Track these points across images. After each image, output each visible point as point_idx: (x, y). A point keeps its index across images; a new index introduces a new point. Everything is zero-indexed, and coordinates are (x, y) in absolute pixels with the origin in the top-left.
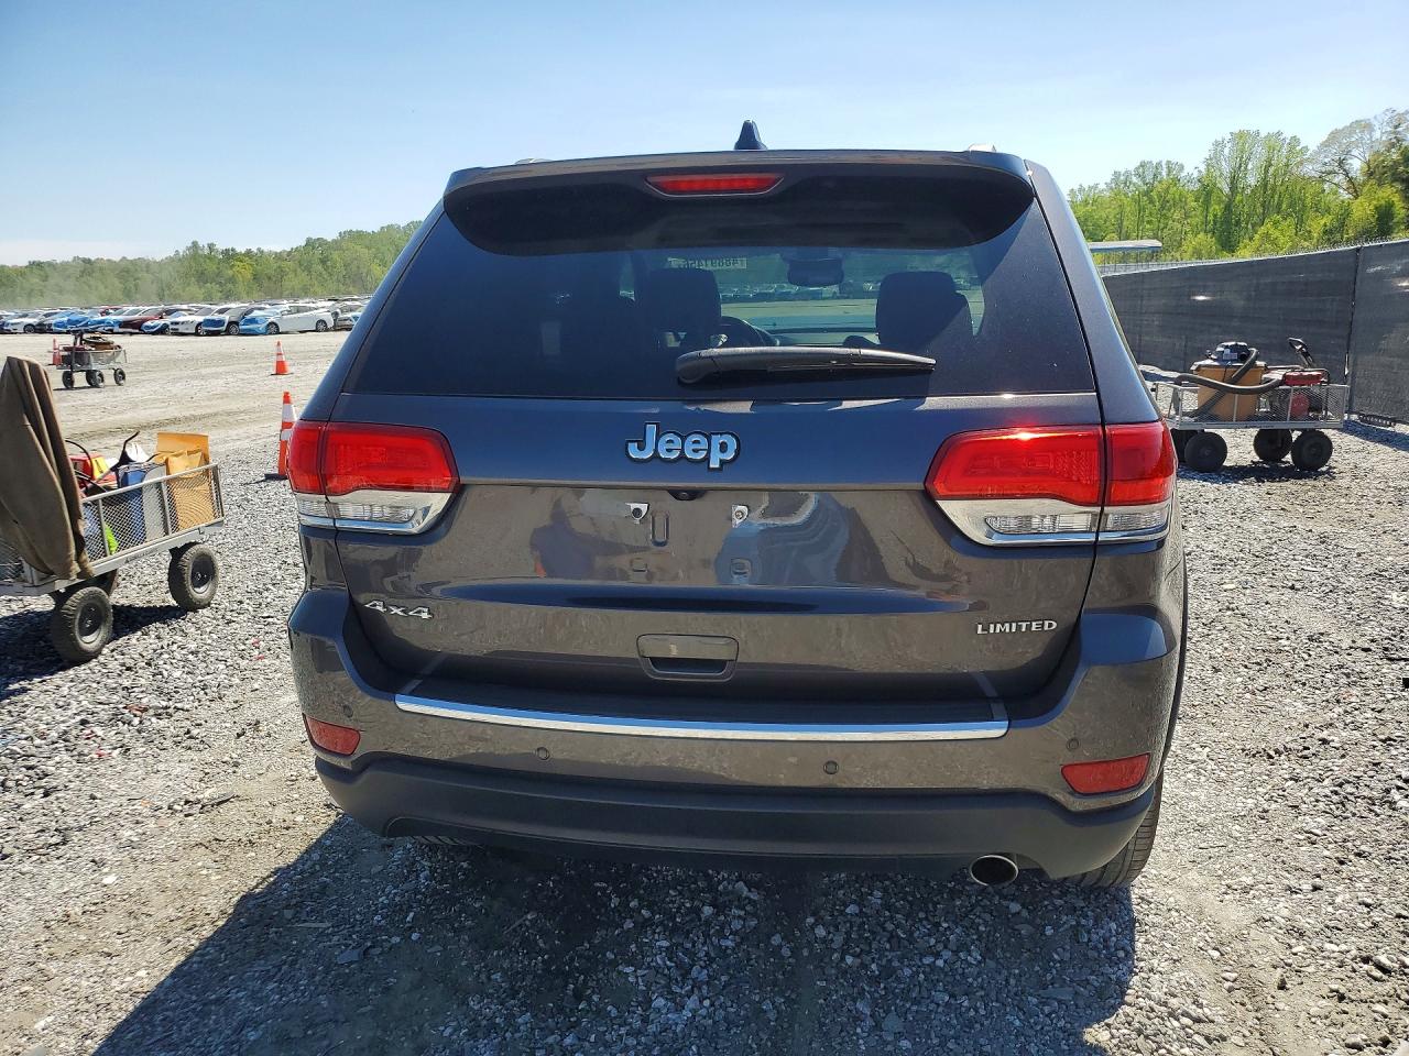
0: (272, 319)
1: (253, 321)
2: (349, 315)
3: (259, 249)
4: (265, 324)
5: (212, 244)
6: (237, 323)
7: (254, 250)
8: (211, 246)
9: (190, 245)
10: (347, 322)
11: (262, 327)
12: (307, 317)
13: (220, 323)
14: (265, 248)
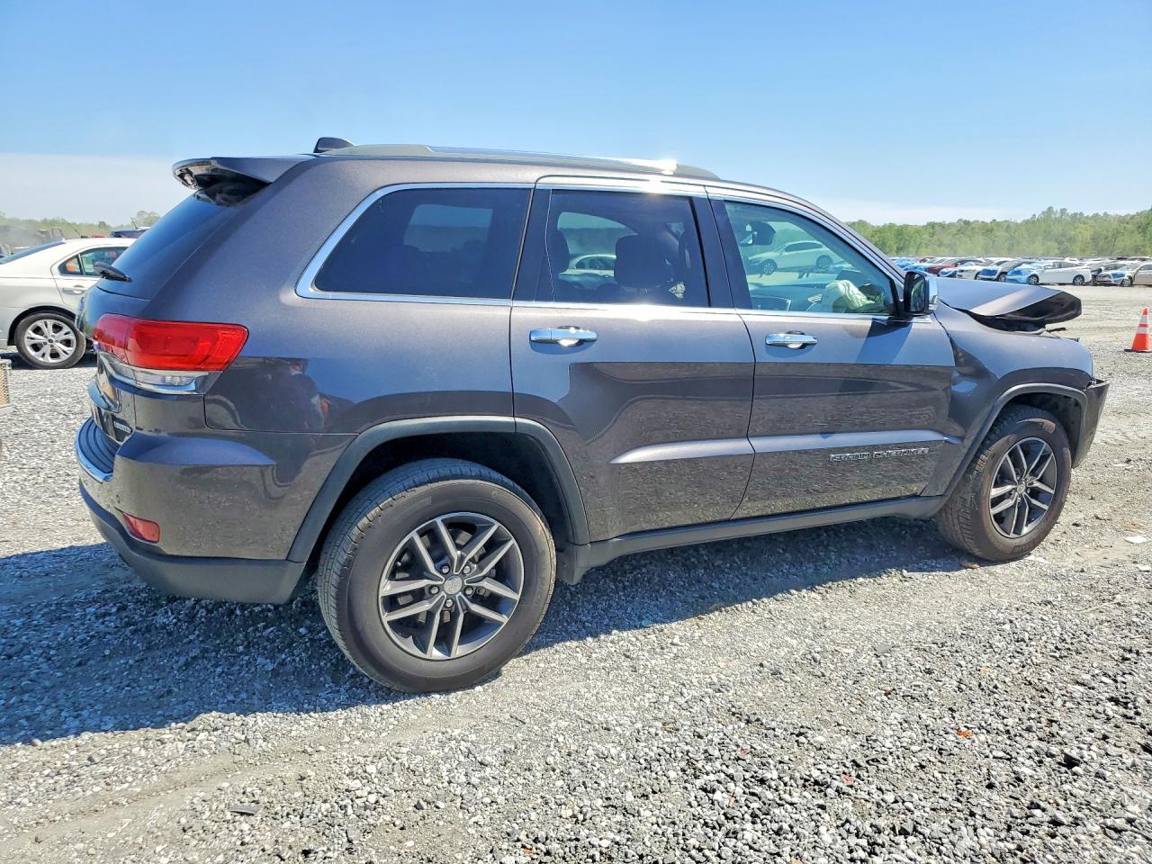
0: (1034, 272)
1: (1019, 273)
2: (1110, 273)
3: (1105, 213)
4: (1027, 276)
5: (1065, 209)
6: (1006, 273)
7: (1101, 214)
8: (1063, 211)
9: (1045, 210)
10: (1106, 279)
11: (1024, 278)
12: (1067, 272)
13: (993, 272)
14: (1111, 213)
